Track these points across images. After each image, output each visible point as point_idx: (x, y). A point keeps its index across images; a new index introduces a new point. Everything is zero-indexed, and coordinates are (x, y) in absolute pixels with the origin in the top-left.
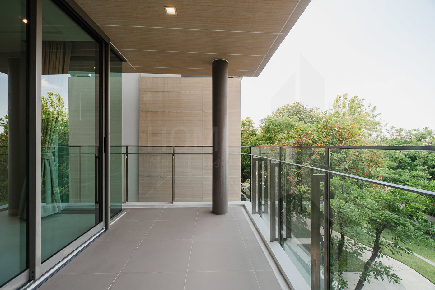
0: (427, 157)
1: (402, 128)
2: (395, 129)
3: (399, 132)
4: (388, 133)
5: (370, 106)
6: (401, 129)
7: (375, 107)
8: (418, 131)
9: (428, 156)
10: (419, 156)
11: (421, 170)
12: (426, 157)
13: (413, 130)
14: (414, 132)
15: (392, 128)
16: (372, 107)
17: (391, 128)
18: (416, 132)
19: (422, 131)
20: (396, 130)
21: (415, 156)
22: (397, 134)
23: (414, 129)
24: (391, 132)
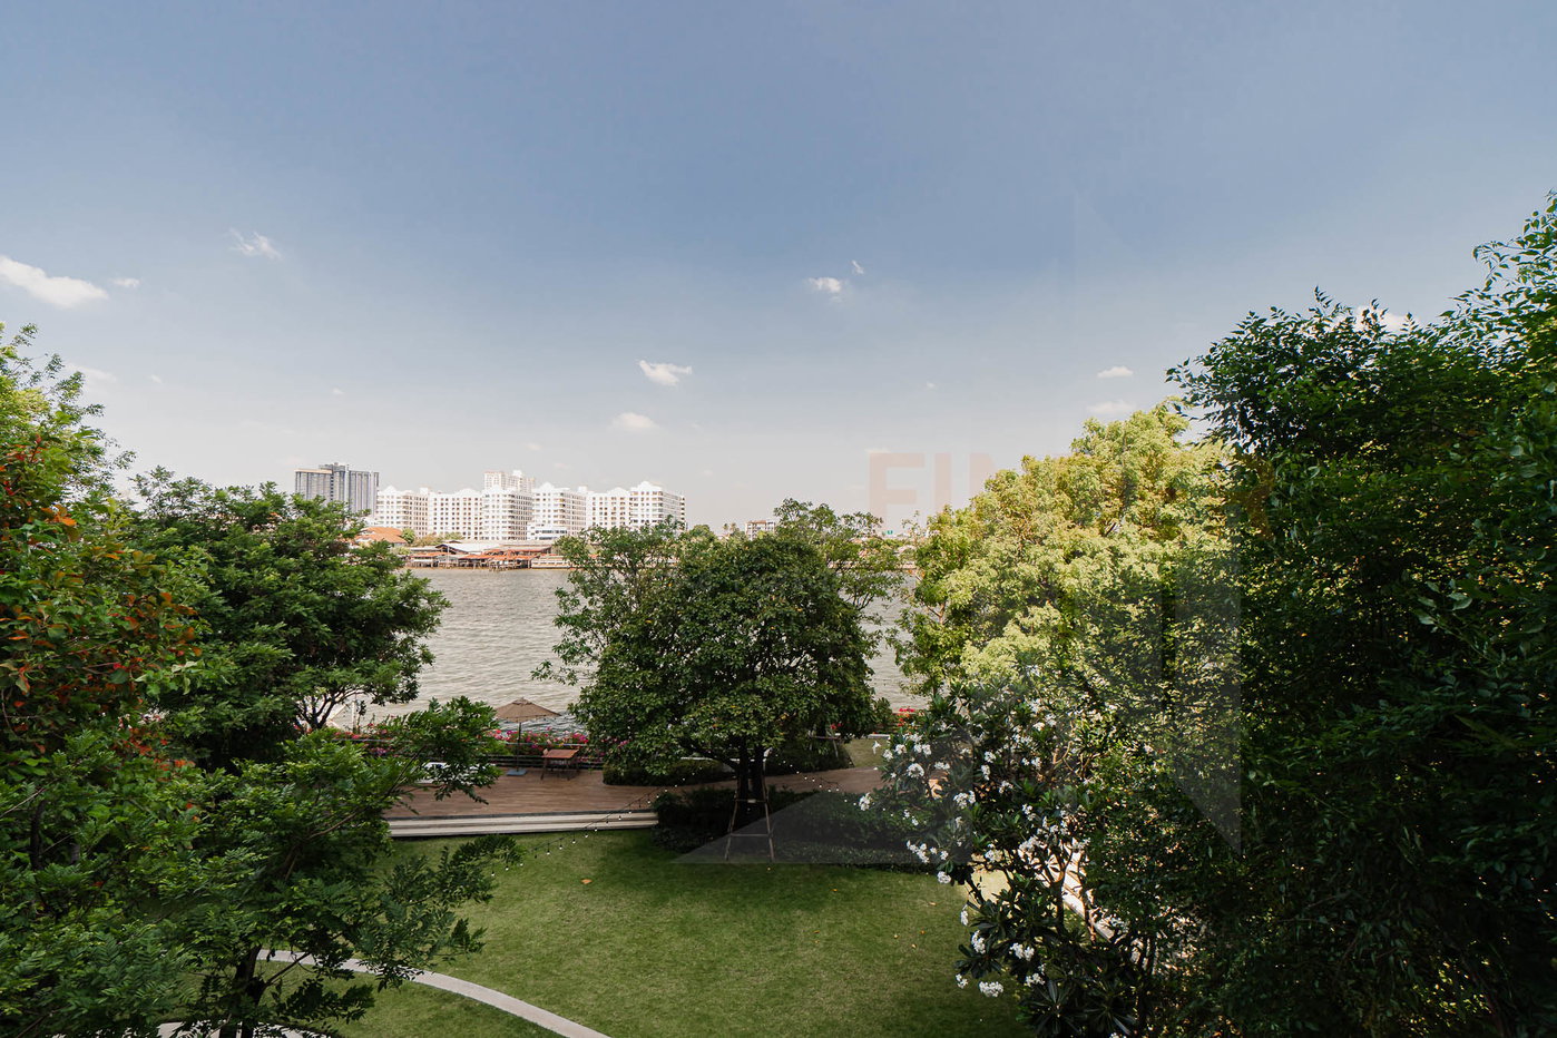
0: (280, 588)
1: (196, 477)
2: (172, 480)
3: (183, 492)
4: (144, 493)
5: (55, 364)
6: (190, 481)
7: (78, 376)
8: (247, 493)
9: (282, 584)
10: (257, 588)
11: (267, 638)
12: (277, 590)
13: (230, 488)
14: (232, 497)
15: (160, 474)
16: (65, 374)
17: (156, 476)
18: (239, 498)
19: (258, 495)
20: (174, 485)
21: (245, 589)
22: (176, 501)
23: (235, 486)
24: (157, 489)
